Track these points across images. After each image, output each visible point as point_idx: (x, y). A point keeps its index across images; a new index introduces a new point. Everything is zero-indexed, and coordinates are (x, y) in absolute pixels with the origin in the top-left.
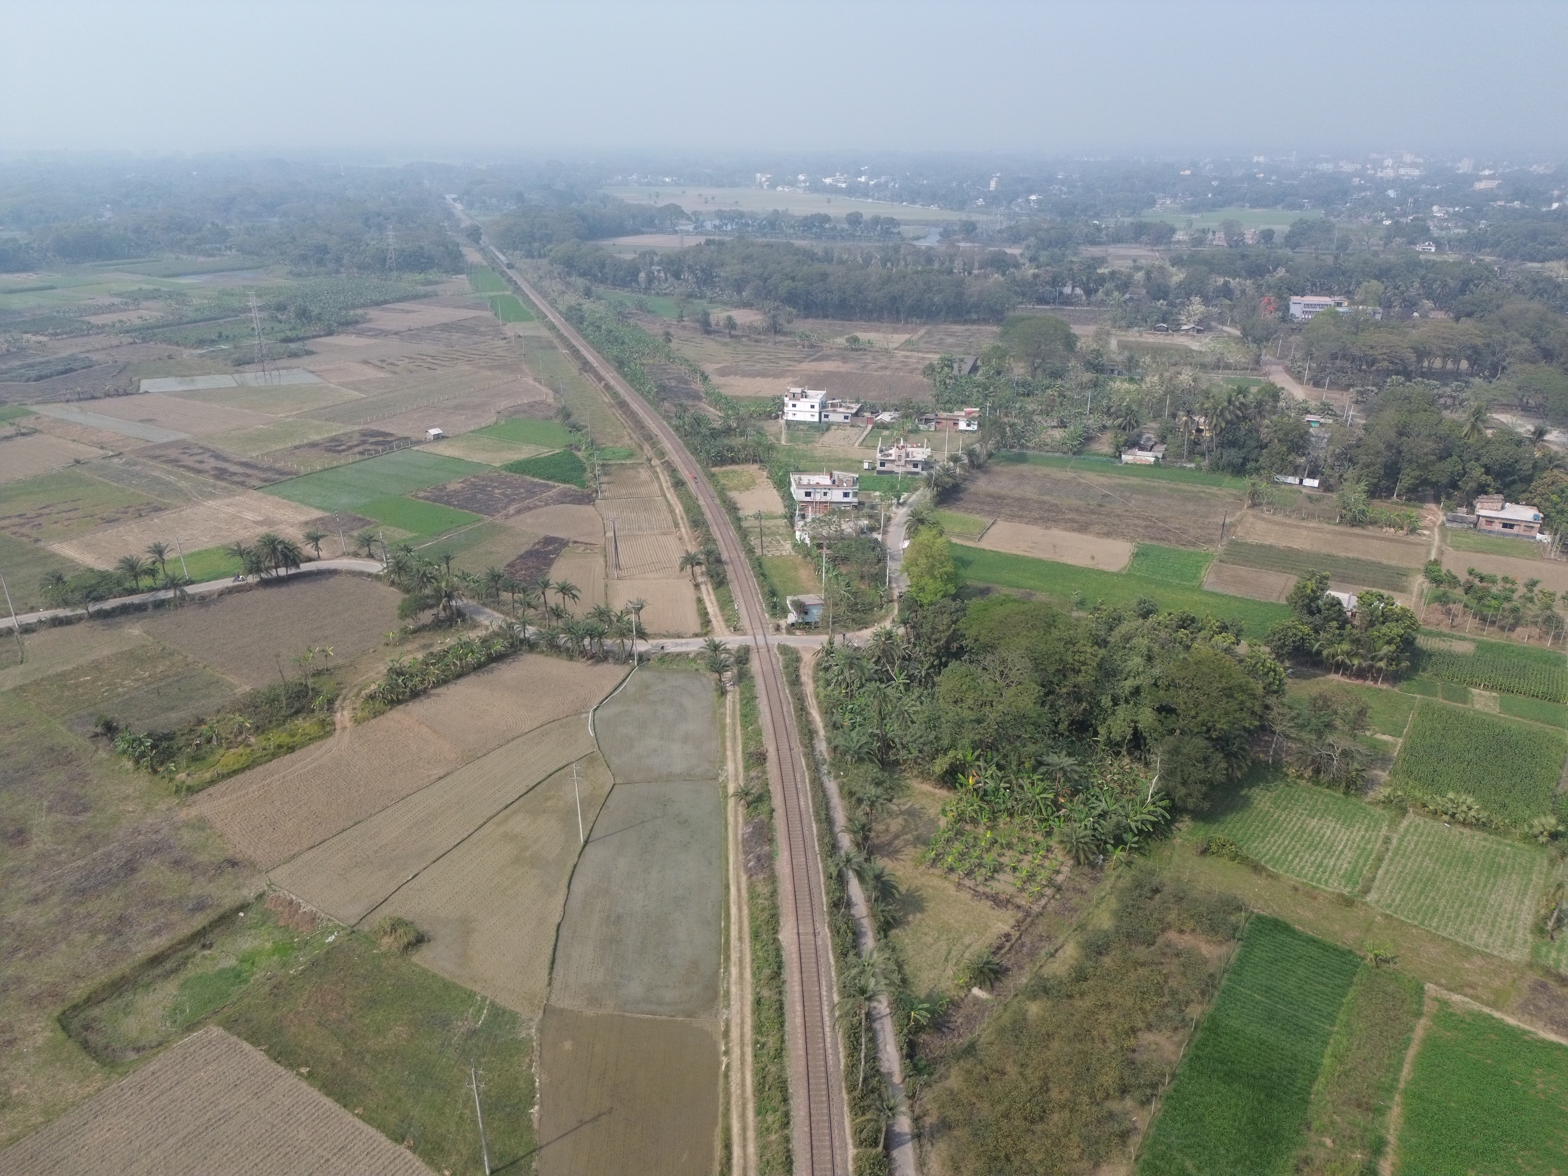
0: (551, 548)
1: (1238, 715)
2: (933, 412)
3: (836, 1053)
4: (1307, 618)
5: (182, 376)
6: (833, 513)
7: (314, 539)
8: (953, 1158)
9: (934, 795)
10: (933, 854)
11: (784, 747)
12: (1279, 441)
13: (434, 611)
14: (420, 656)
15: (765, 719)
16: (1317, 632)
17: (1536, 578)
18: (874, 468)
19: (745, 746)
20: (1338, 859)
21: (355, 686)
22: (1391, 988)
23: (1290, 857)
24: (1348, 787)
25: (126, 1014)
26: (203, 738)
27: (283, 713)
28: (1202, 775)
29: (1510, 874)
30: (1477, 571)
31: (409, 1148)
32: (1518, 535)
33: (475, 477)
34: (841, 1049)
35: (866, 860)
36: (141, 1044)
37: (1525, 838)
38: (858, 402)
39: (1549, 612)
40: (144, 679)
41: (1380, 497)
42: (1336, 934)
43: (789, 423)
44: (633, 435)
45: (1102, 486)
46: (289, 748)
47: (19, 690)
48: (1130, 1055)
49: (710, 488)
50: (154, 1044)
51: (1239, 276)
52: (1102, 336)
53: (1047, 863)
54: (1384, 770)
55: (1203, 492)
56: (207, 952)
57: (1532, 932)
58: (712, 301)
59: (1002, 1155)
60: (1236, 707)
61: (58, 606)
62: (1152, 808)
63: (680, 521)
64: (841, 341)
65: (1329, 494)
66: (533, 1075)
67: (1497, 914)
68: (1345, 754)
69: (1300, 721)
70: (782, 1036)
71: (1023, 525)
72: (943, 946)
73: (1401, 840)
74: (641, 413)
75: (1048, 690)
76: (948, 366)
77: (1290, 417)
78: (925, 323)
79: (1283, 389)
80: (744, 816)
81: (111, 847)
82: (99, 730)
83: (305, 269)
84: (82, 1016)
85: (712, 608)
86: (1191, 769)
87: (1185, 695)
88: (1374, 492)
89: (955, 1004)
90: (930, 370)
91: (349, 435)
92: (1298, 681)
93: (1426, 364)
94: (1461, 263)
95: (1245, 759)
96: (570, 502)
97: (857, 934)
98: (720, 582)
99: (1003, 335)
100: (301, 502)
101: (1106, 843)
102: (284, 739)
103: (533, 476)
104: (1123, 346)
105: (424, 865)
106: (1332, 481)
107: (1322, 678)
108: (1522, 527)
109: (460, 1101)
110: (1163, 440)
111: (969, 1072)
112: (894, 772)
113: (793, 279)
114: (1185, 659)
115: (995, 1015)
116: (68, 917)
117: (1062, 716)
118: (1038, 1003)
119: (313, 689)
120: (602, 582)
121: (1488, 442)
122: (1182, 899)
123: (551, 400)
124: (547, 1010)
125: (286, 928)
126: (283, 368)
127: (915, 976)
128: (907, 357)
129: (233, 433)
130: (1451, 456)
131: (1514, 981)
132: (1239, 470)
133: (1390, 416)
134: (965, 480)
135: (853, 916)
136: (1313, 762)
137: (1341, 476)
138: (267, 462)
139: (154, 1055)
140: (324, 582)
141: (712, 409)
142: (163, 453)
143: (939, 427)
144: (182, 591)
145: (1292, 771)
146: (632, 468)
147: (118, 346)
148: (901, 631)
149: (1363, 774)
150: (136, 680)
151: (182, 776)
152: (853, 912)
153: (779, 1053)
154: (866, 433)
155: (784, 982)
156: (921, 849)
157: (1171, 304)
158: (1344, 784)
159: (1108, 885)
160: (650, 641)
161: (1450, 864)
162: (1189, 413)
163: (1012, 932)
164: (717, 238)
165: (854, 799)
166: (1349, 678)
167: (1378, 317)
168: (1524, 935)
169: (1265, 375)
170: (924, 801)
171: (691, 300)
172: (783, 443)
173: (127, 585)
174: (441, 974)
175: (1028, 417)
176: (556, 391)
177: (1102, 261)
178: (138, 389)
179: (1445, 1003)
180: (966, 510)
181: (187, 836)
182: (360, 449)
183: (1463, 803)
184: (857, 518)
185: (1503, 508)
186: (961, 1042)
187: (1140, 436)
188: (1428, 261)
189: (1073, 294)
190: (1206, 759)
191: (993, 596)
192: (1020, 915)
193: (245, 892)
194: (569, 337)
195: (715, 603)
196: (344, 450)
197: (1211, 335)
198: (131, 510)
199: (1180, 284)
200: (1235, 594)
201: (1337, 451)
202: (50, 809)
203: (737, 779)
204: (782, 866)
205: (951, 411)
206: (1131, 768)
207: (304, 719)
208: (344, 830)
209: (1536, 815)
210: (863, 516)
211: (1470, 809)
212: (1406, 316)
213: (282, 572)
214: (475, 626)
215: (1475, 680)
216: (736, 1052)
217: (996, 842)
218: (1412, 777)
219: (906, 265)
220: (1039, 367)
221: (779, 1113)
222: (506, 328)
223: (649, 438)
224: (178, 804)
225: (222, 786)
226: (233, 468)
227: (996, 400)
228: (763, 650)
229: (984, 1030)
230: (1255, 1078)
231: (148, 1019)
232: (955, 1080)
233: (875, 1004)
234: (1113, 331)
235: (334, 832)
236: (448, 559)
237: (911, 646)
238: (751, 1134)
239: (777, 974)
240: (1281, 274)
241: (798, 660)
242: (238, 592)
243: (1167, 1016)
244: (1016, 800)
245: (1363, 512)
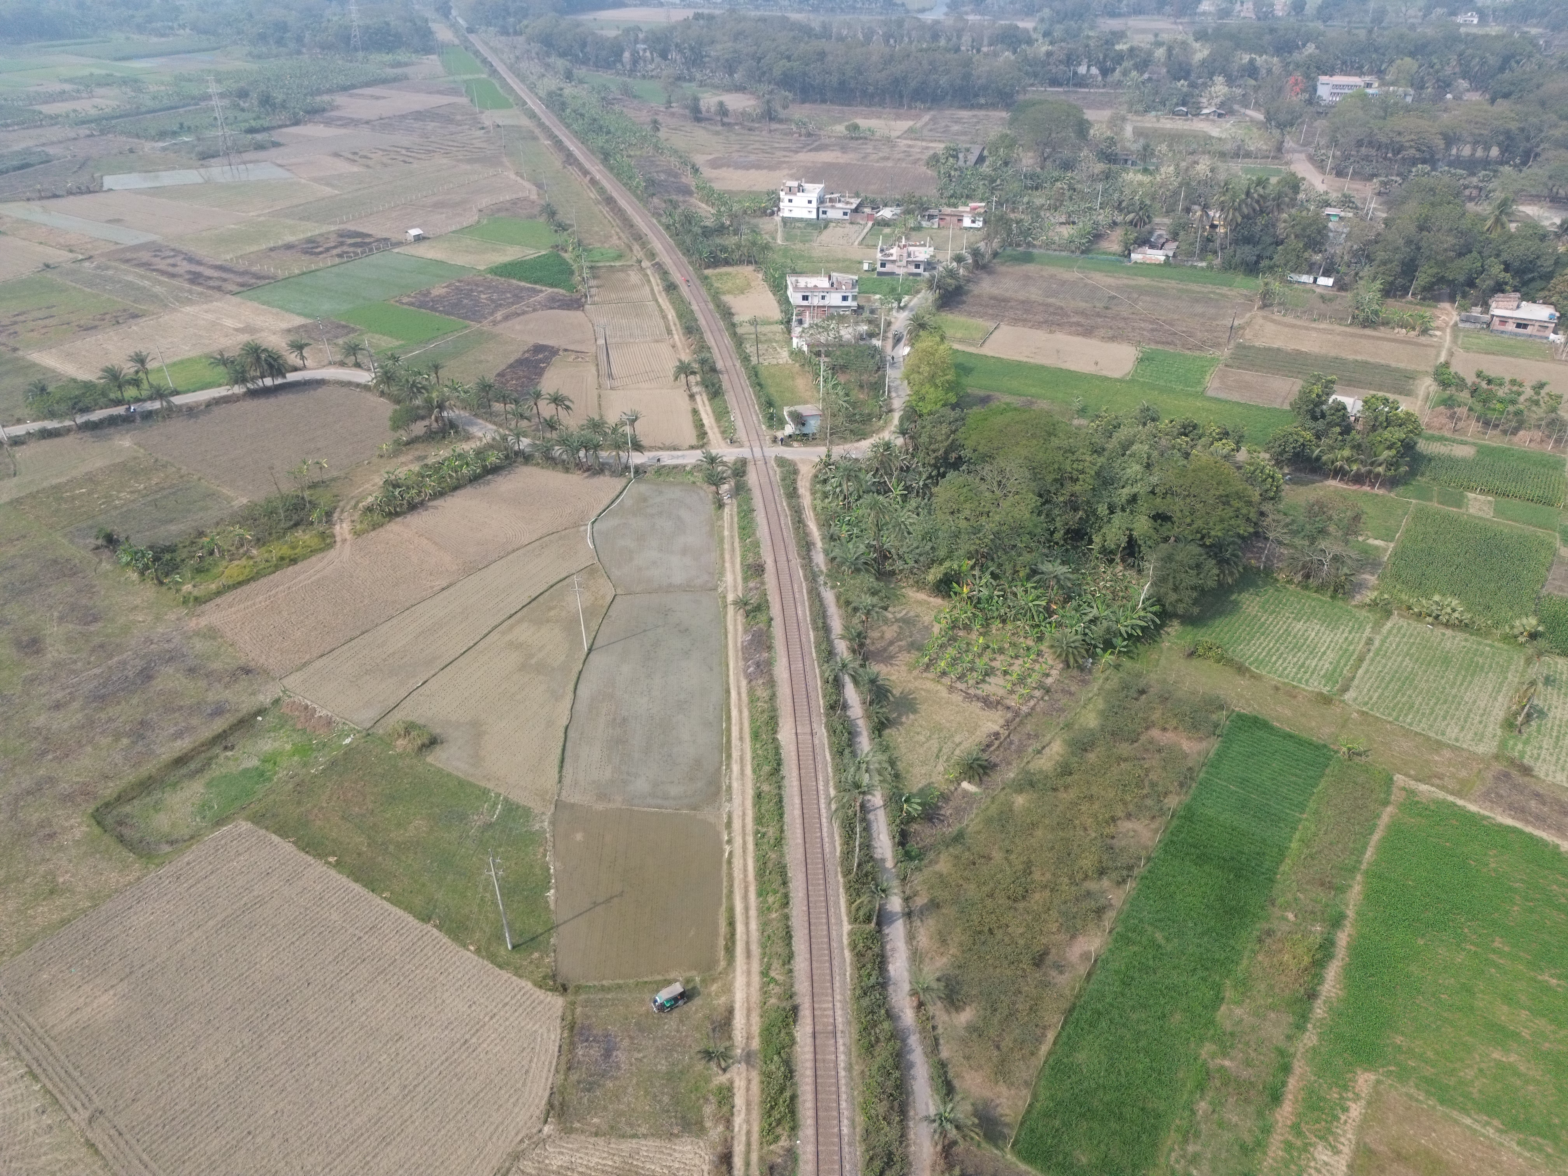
0: (541, 356)
1: (1233, 522)
2: (936, 206)
3: (833, 842)
4: (1310, 424)
5: (146, 172)
6: (831, 317)
7: (299, 347)
8: (940, 932)
9: (929, 603)
10: (926, 659)
11: (782, 559)
12: (1296, 236)
13: (427, 423)
14: (416, 468)
15: (762, 531)
16: (1318, 437)
17: (1543, 381)
18: (874, 270)
19: (744, 558)
20: (1320, 660)
21: (352, 498)
22: (1361, 780)
23: (1274, 658)
24: (1336, 591)
25: (157, 811)
26: (205, 551)
27: (282, 525)
28: (1194, 581)
29: (1487, 673)
30: (1486, 373)
31: (435, 926)
32: (1530, 336)
33: (459, 281)
34: (837, 838)
35: (861, 666)
36: (174, 837)
37: (1505, 638)
38: (857, 195)
39: (1553, 415)
40: (139, 491)
41: (1395, 296)
42: (1312, 729)
43: (785, 221)
44: (621, 234)
45: (1110, 287)
46: (291, 560)
47: (16, 503)
48: (1109, 841)
49: (704, 291)
50: (187, 837)
51: (1266, 53)
52: (1116, 122)
53: (1037, 667)
54: (1373, 574)
55: (1213, 293)
56: (229, 753)
57: (1502, 727)
58: (702, 84)
59: (986, 929)
60: (1232, 514)
61: (45, 418)
62: (1142, 614)
63: (673, 328)
64: (840, 129)
65: (1343, 294)
66: (548, 863)
67: (1470, 711)
68: (1336, 558)
69: (1294, 527)
70: (782, 827)
71: (1026, 330)
72: (934, 744)
73: (1383, 642)
74: (629, 211)
75: (1045, 497)
76: (953, 156)
77: (1309, 210)
78: (929, 109)
79: (1304, 179)
80: (743, 624)
81: (125, 656)
82: (100, 542)
83: (264, 49)
84: (115, 812)
85: (708, 420)
86: (1184, 575)
87: (1182, 503)
88: (1389, 292)
89: (945, 797)
90: (934, 161)
91: (325, 236)
92: (1295, 487)
93: (1454, 151)
94: (1503, 36)
95: (1237, 565)
96: (559, 307)
97: (852, 734)
98: (715, 392)
99: (1012, 122)
100: (281, 308)
101: (1095, 647)
102: (285, 551)
103: (520, 280)
104: (1139, 133)
105: (433, 672)
106: (1347, 279)
107: (1320, 484)
108: (1536, 327)
109: (481, 886)
110: (1175, 237)
111: (956, 857)
112: (890, 582)
113: (789, 58)
114: (1184, 466)
115: (983, 807)
116: (90, 723)
117: (1058, 525)
118: (1024, 795)
119: (310, 502)
120: (596, 392)
121: (1511, 237)
122: (1167, 699)
123: (534, 197)
124: (559, 805)
125: (304, 731)
126: (251, 162)
127: (908, 772)
128: (910, 146)
129: (204, 234)
130: (1471, 252)
131: (1480, 771)
132: (1252, 269)
133: (1412, 209)
134: (968, 281)
135: (849, 717)
136: (1304, 567)
137: (1357, 274)
138: (242, 266)
139: (187, 847)
140: (312, 392)
141: (703, 205)
142: (134, 256)
143: (942, 223)
144: (169, 402)
145: (1282, 576)
146: (622, 271)
147: (75, 139)
148: (900, 441)
149: (1352, 578)
150: (132, 492)
151: (187, 588)
152: (848, 713)
153: (779, 842)
154: (866, 231)
155: (783, 778)
156: (915, 654)
157: (1193, 85)
158: (1332, 588)
159: (1095, 687)
160: (647, 454)
161: (1430, 663)
162: (1205, 208)
163: (1001, 731)
164: (706, 11)
165: (850, 609)
166: (1347, 484)
167: (1409, 99)
168: (1494, 729)
169: (1287, 163)
170: (919, 610)
171: (679, 83)
172: (779, 242)
173: (112, 396)
174: (455, 773)
175: (1035, 212)
176: (539, 186)
177: (1119, 35)
178: (102, 186)
179: (1412, 793)
180: (970, 314)
181: (199, 645)
182: (338, 251)
183: (1448, 605)
184: (857, 323)
185: (1518, 307)
186: (951, 831)
187: (1151, 233)
188: (1468, 35)
189: (1088, 74)
190: (1198, 566)
191: (993, 405)
192: (1010, 715)
193: (261, 698)
194: (551, 126)
195: (711, 415)
196: (321, 253)
197: (1232, 120)
198: (108, 317)
199: (1203, 62)
200: (1239, 400)
201: (1355, 247)
202: (61, 619)
203: (736, 590)
204: (781, 671)
205: (955, 206)
206: (1124, 575)
207: (304, 531)
208: (351, 640)
209: (1519, 617)
210: (863, 321)
211: (1454, 610)
212: (1438, 98)
213: (268, 382)
214: (468, 437)
215: (1472, 484)
216: (738, 841)
217: (988, 647)
218: (1400, 581)
219: (911, 42)
220: (1048, 157)
221: (779, 895)
222: (483, 116)
223: (639, 237)
224: (187, 614)
225: (229, 597)
226: (208, 272)
227: (1003, 193)
228: (760, 463)
229: (972, 820)
230: (1225, 860)
231: (178, 815)
232: (944, 865)
233: (869, 797)
234: (1129, 116)
235: (343, 642)
236: (436, 368)
237: (909, 457)
238: (753, 913)
239: (776, 770)
240: (1310, 51)
241: (796, 472)
242: (226, 402)
243: (1146, 806)
244: (1009, 607)
245: (1376, 313)
